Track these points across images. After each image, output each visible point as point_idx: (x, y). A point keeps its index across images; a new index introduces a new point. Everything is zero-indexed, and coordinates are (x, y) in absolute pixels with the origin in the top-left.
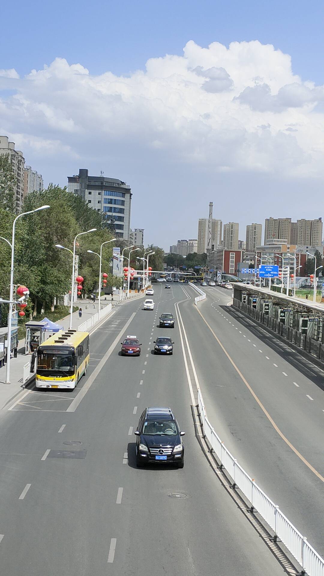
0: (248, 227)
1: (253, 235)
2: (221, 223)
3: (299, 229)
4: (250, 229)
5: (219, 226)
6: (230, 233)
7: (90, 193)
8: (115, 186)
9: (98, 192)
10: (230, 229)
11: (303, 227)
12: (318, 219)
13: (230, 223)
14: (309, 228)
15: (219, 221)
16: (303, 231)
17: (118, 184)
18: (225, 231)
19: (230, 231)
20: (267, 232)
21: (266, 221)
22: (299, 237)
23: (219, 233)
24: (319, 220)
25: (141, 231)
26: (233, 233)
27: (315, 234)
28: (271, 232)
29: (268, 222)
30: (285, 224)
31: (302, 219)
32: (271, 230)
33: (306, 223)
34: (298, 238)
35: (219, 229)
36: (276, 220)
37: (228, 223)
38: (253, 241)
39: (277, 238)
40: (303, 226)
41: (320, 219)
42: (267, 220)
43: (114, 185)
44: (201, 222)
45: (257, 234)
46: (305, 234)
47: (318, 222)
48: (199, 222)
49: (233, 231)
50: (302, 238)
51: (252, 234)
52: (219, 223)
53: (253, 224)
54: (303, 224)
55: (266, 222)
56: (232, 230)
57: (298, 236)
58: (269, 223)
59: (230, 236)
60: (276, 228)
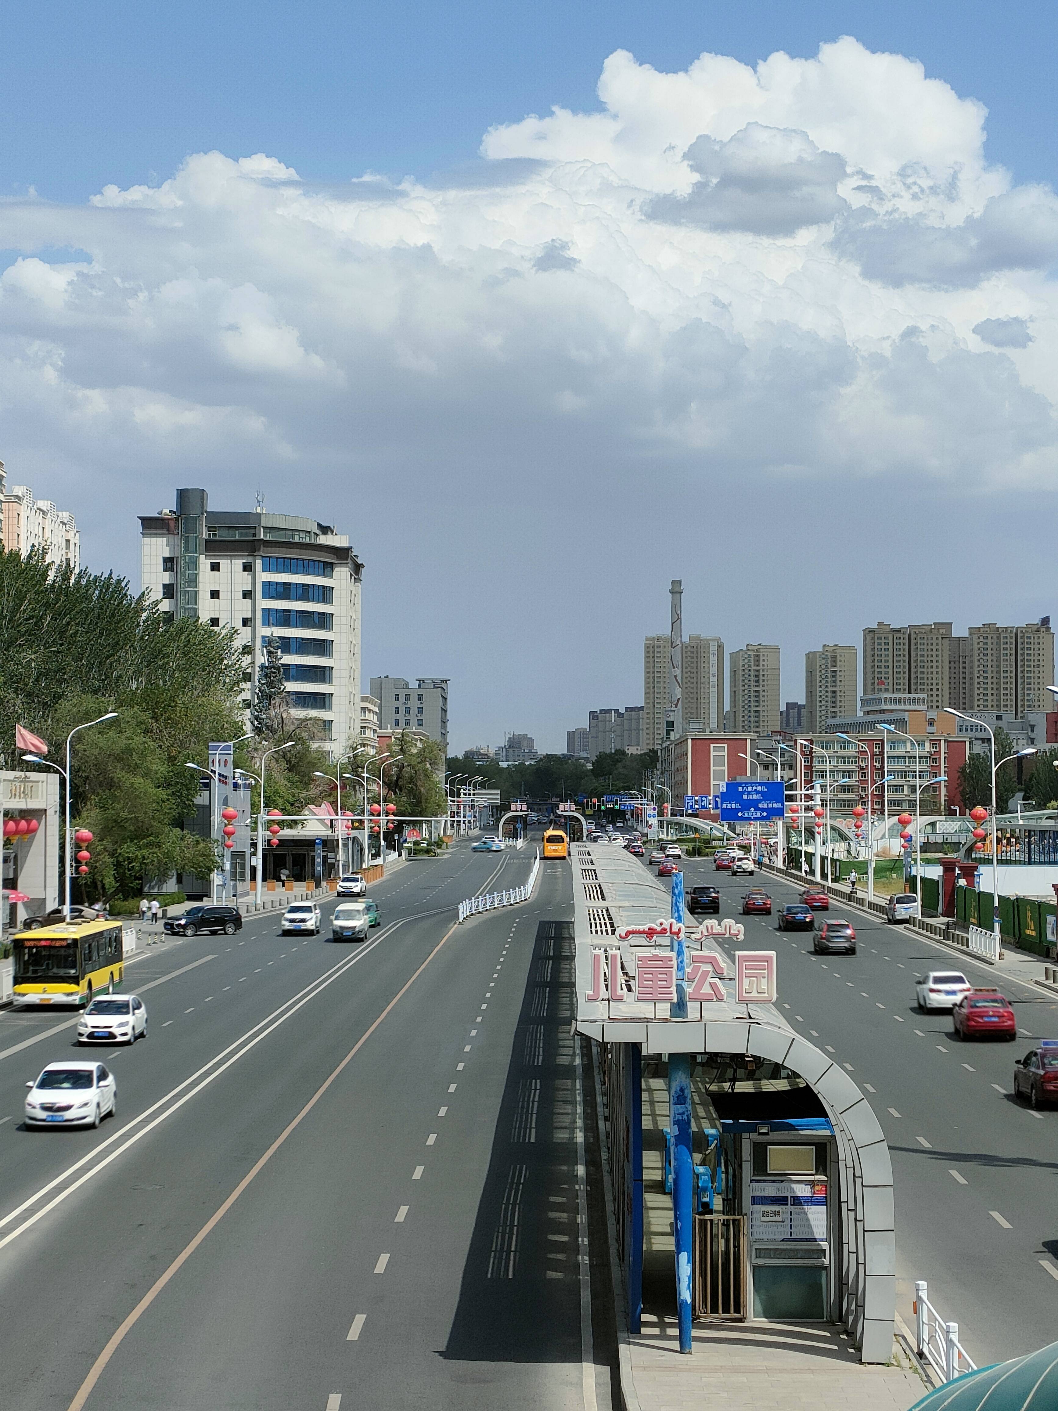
0: (810, 657)
1: (829, 685)
2: (720, 647)
3: (976, 658)
4: (818, 664)
5: (714, 659)
6: (753, 678)
7: (215, 567)
8: (297, 540)
9: (239, 563)
10: (750, 666)
11: (989, 652)
12: (1037, 621)
13: (750, 647)
14: (1008, 652)
15: (711, 643)
16: (989, 664)
17: (309, 532)
18: (734, 673)
19: (752, 673)
20: (870, 670)
21: (865, 636)
22: (978, 683)
23: (714, 680)
24: (1042, 625)
25: (441, 685)
26: (761, 681)
27: (1030, 671)
28: (883, 670)
29: (873, 638)
30: (929, 642)
31: (984, 625)
32: (883, 664)
33: (998, 638)
34: (976, 686)
35: (714, 670)
36: (899, 631)
37: (745, 648)
38: (829, 704)
39: (904, 690)
40: (989, 646)
41: (1045, 621)
42: (869, 632)
43: (293, 538)
44: (653, 647)
45: (842, 679)
46: (998, 672)
47: (1038, 631)
48: (647, 647)
49: (762, 673)
50: (990, 686)
51: (823, 682)
52: (714, 649)
53: (827, 648)
54: (989, 641)
55: (865, 640)
56: (758, 671)
57: (976, 680)
58: (876, 641)
59: (753, 689)
60: (901, 658)
